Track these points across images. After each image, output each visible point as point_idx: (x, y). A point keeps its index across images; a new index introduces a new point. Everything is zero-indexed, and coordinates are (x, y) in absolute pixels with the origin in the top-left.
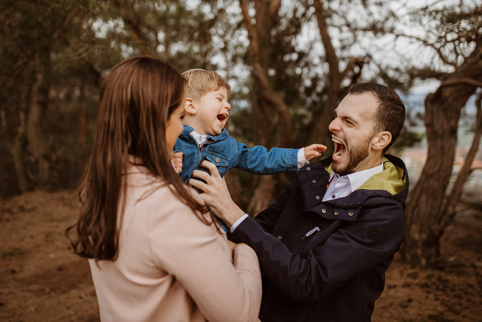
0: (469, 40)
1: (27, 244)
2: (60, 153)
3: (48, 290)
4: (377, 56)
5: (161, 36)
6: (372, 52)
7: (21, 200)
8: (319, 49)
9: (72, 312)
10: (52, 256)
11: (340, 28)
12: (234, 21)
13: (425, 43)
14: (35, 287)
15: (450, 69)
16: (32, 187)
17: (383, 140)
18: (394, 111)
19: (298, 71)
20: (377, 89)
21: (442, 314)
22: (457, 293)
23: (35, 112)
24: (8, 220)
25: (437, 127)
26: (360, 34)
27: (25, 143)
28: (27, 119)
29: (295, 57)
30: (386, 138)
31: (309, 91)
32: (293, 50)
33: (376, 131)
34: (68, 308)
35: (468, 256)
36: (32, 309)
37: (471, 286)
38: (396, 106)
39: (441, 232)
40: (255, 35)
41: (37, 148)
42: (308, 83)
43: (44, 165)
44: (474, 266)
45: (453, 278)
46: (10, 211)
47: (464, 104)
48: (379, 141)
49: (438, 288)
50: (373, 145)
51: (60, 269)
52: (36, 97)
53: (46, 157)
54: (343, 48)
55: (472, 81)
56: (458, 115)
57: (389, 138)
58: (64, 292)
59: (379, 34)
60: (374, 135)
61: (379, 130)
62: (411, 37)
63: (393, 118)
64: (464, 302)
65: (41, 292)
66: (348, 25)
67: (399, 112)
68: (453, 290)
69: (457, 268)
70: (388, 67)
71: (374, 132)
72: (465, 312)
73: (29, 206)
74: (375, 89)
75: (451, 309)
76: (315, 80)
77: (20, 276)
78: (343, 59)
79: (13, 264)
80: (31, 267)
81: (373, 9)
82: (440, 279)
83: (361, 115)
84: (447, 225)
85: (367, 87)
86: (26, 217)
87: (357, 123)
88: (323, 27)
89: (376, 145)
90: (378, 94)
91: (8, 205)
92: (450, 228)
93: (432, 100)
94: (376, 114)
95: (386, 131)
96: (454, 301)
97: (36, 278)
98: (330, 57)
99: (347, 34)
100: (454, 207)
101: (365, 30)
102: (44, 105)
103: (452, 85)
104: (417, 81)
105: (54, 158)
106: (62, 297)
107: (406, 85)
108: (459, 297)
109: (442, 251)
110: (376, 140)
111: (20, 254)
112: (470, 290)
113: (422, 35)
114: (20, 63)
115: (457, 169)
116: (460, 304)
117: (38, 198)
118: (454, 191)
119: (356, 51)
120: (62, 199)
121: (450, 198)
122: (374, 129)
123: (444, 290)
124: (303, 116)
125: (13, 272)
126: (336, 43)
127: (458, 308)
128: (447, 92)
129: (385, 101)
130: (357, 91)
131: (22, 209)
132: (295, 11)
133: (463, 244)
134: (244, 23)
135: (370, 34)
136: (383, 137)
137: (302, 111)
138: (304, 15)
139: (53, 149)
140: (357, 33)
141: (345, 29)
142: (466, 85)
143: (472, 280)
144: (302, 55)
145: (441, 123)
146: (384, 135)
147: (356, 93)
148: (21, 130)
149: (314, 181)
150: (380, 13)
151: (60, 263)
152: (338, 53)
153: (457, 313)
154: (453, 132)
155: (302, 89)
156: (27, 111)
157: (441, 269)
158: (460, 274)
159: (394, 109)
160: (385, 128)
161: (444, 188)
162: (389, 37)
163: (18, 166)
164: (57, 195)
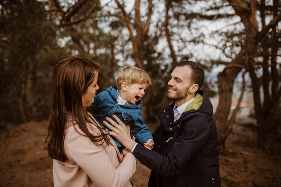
0: (237, 46)
1: (26, 147)
2: (43, 102)
3: (35, 169)
4: (195, 54)
5: (92, 45)
6: (193, 52)
7: (23, 126)
8: (168, 51)
9: (47, 180)
10: (38, 153)
11: (177, 41)
12: (127, 38)
13: (217, 47)
14: (29, 168)
15: (229, 60)
16: (29, 120)
17: (194, 88)
18: (199, 74)
19: (158, 62)
20: (190, 63)
21: (225, 177)
22: (233, 166)
23: (29, 83)
24: (16, 136)
25: (223, 88)
26: (187, 44)
27: (25, 98)
28: (26, 87)
29: (156, 55)
30: (196, 87)
31: (163, 71)
32: (155, 52)
33: (191, 84)
34: (45, 178)
35: (239, 149)
36: (28, 179)
37: (239, 163)
38: (200, 71)
39: (225, 138)
40: (136, 44)
41: (31, 100)
42: (163, 68)
43: (35, 109)
44: (241, 154)
45: (231, 160)
46: (18, 131)
47: (236, 76)
48: (193, 89)
49: (224, 165)
50: (190, 91)
51: (42, 159)
52: (30, 76)
53: (36, 105)
54: (180, 51)
55: (239, 66)
56: (233, 82)
57: (197, 87)
58: (43, 170)
59: (197, 43)
60: (190, 86)
61: (192, 84)
62: (209, 45)
63: (199, 78)
64: (236, 171)
65: (32, 171)
66: (181, 39)
67: (202, 74)
68: (231, 165)
69: (233, 155)
70: (201, 60)
71: (190, 85)
72: (237, 176)
73: (27, 129)
74: (189, 64)
75: (230, 174)
76: (166, 66)
77: (22, 163)
78: (179, 56)
79: (19, 157)
80: (28, 158)
81: (194, 31)
82: (225, 160)
83: (183, 77)
84: (228, 134)
85: (185, 63)
86: (26, 134)
87: (182, 81)
88: (169, 41)
89: (191, 91)
90: (191, 66)
91: (17, 128)
92: (230, 136)
93: (221, 75)
94: (191, 76)
95: (196, 84)
96: (232, 170)
97: (30, 164)
98: (173, 55)
99: (181, 44)
100: (232, 125)
101: (190, 42)
102: (34, 79)
103: (230, 68)
104: (215, 66)
105: (39, 105)
106: (43, 173)
107: (209, 68)
108: (234, 168)
109: (226, 146)
110: (191, 88)
111: (22, 152)
112: (239, 165)
113: (215, 43)
114: (20, 59)
115: (233, 107)
116: (234, 172)
117: (31, 125)
118: (232, 118)
119: (185, 52)
120: (43, 125)
121: (230, 121)
122: (190, 83)
123: (227, 165)
124: (160, 84)
125: (19, 161)
126: (176, 49)
127: (233, 173)
128: (228, 71)
129: (195, 69)
130: (181, 65)
131: (24, 130)
132: (156, 33)
133: (236, 143)
134: (131, 39)
135: (192, 43)
136: (195, 87)
137: (160, 81)
138: (160, 35)
139: (39, 101)
140: (186, 43)
141: (180, 41)
142: (237, 68)
143: (240, 160)
144: (160, 54)
145: (225, 86)
146: (195, 86)
147: (180, 66)
148: (23, 92)
149: (168, 116)
150: (197, 33)
151: (42, 156)
152: (177, 53)
153: (232, 176)
154: (231, 90)
155: (160, 71)
156: (26, 83)
157: (226, 155)
158: (234, 157)
159: (199, 73)
160: (195, 82)
161: (227, 117)
162: (201, 45)
163: (22, 109)
164: (41, 123)
